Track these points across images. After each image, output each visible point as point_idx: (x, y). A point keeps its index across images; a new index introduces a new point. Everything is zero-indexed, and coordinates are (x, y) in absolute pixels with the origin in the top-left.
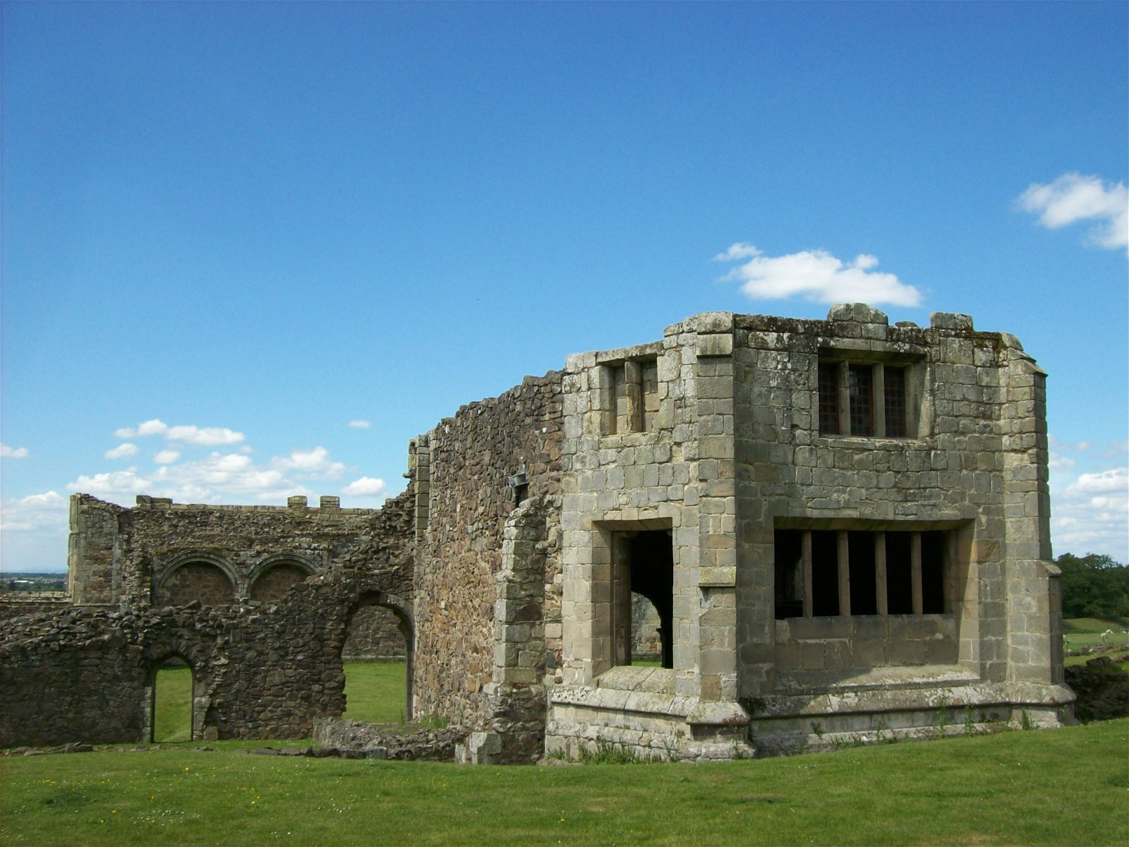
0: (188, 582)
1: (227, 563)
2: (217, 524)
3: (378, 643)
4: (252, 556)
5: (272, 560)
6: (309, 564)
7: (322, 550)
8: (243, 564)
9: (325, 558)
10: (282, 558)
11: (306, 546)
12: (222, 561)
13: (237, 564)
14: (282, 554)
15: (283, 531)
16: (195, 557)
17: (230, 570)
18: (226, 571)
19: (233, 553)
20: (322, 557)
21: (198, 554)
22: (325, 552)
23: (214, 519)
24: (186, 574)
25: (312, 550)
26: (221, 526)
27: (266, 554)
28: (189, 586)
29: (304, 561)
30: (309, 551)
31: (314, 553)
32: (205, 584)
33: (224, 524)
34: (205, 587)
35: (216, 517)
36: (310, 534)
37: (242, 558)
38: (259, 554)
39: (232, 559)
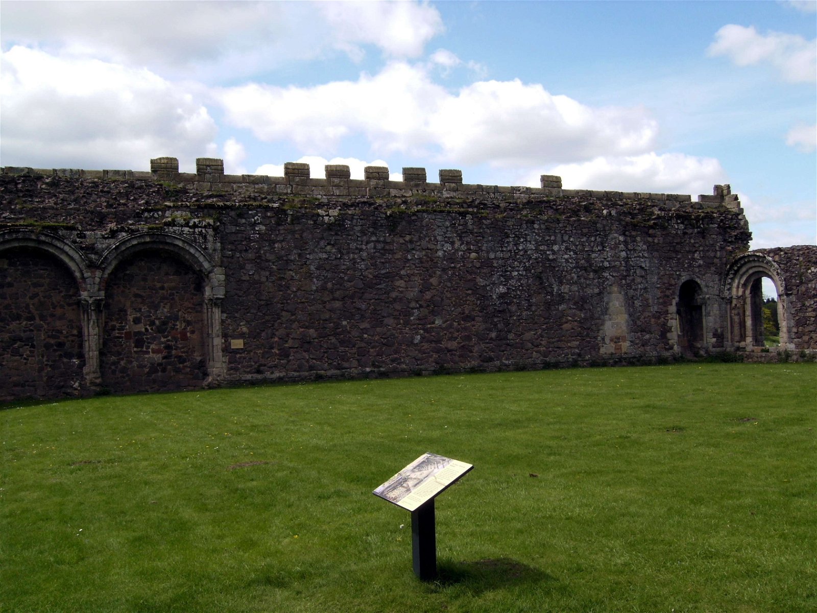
0: (9, 279)
1: (67, 248)
2: (49, 193)
3: (287, 356)
4: (104, 237)
5: (135, 242)
6: (187, 248)
7: (205, 227)
8: (91, 249)
9: (210, 239)
10: (148, 239)
11: (182, 222)
12: (59, 244)
13: (82, 248)
14: (148, 234)
15: (147, 203)
16: (17, 239)
17: (72, 258)
18: (66, 260)
19: (75, 233)
20: (205, 237)
21: (20, 236)
22: (211, 231)
23: (44, 186)
24: (6, 267)
25: (190, 227)
26: (55, 196)
27: (124, 234)
28: (10, 285)
29: (180, 244)
30: (186, 229)
31: (194, 232)
32: (35, 281)
33: (60, 193)
34: (36, 285)
35: (47, 184)
36: (187, 206)
37: (88, 241)
38: (113, 234)
39: (74, 242)
